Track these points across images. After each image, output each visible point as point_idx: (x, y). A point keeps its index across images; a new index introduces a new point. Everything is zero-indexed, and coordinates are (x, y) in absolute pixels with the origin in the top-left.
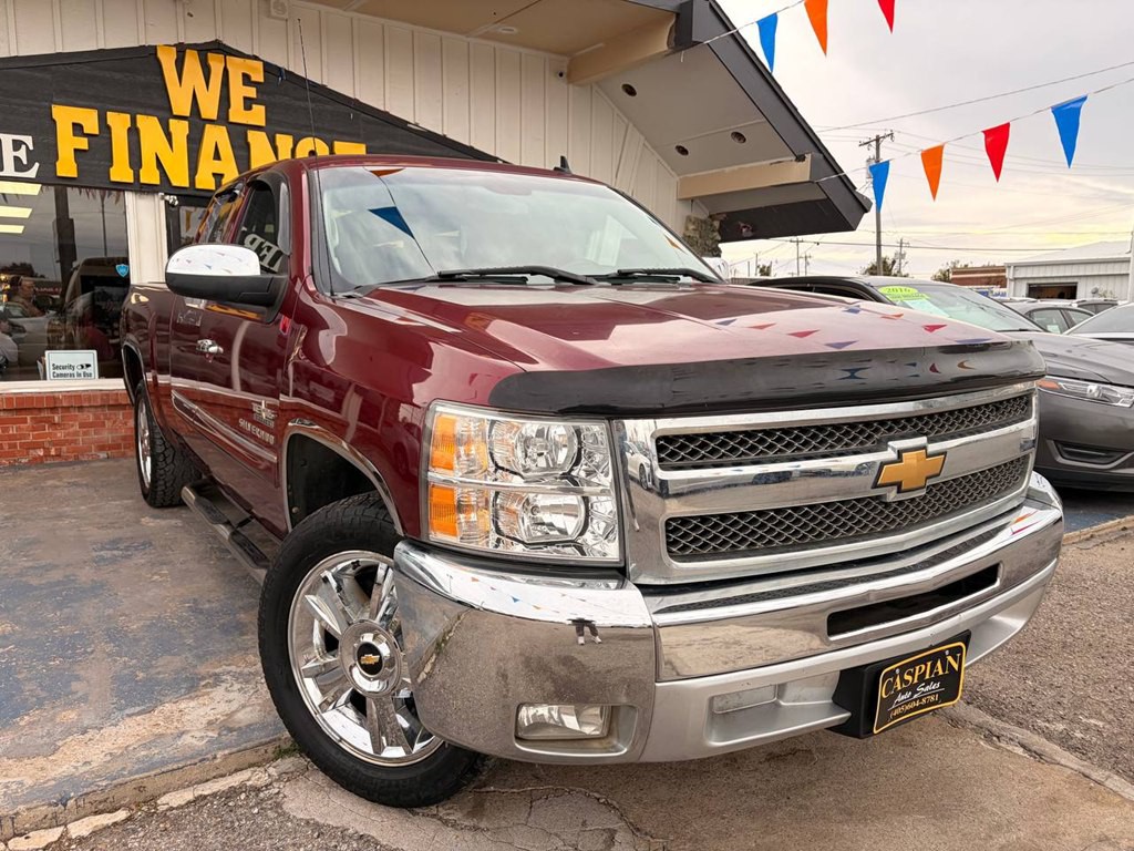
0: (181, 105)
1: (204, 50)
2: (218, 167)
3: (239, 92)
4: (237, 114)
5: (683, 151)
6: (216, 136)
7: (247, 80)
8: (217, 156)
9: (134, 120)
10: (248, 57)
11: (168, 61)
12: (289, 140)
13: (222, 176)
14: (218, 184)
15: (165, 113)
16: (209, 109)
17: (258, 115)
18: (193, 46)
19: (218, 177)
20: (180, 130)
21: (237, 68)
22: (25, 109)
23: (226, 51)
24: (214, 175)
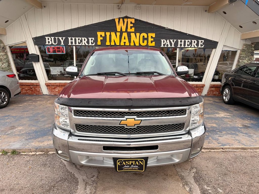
0: (119, 29)
1: (123, 18)
2: (125, 41)
3: (130, 25)
4: (129, 30)
5: (241, 27)
6: (125, 35)
7: (131, 23)
8: (125, 39)
9: (110, 33)
10: (132, 18)
11: (117, 21)
12: (139, 34)
13: (125, 42)
14: (125, 44)
15: (116, 31)
16: (124, 30)
17: (133, 30)
18: (121, 18)
19: (125, 43)
20: (118, 34)
21: (129, 20)
22: (93, 33)
23: (127, 17)
24: (124, 42)
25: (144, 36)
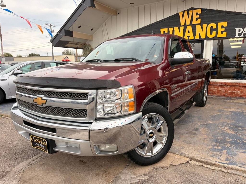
0: (182, 23)
1: (188, 11)
2: (189, 35)
3: (195, 17)
4: (194, 22)
6: (189, 28)
7: (197, 14)
8: (189, 32)
9: (174, 29)
10: (199, 9)
11: (181, 15)
12: (206, 25)
13: (189, 36)
14: (188, 38)
15: (179, 25)
16: (188, 23)
17: (199, 21)
18: (186, 11)
19: (188, 37)
20: (182, 28)
21: (195, 12)
22: (157, 31)
23: (192, 9)
24: (188, 36)
25: (212, 27)
